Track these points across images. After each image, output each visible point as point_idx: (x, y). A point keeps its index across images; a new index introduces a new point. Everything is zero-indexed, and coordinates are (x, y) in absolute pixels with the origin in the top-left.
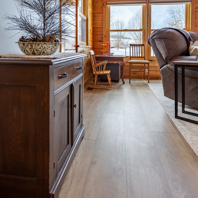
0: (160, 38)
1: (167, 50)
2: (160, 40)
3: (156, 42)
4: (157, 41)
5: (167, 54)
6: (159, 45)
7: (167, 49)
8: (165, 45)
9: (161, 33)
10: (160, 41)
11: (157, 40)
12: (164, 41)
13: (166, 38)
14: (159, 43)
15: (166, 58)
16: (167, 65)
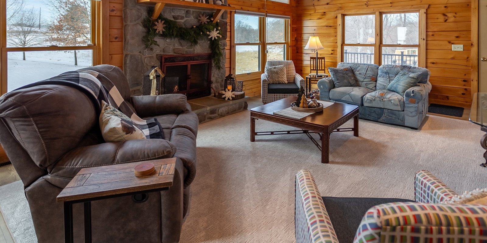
0: (23, 116)
1: (45, 143)
2: (25, 119)
3: (12, 125)
4: (14, 122)
5: (44, 153)
6: (23, 132)
7: (44, 140)
8: (40, 132)
9: (27, 102)
10: (25, 121)
11: (16, 121)
12: (35, 122)
13: (41, 114)
14: (23, 127)
15: (43, 162)
16: (45, 177)
